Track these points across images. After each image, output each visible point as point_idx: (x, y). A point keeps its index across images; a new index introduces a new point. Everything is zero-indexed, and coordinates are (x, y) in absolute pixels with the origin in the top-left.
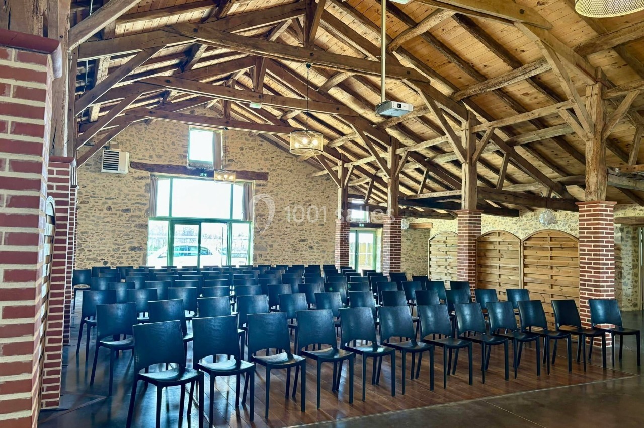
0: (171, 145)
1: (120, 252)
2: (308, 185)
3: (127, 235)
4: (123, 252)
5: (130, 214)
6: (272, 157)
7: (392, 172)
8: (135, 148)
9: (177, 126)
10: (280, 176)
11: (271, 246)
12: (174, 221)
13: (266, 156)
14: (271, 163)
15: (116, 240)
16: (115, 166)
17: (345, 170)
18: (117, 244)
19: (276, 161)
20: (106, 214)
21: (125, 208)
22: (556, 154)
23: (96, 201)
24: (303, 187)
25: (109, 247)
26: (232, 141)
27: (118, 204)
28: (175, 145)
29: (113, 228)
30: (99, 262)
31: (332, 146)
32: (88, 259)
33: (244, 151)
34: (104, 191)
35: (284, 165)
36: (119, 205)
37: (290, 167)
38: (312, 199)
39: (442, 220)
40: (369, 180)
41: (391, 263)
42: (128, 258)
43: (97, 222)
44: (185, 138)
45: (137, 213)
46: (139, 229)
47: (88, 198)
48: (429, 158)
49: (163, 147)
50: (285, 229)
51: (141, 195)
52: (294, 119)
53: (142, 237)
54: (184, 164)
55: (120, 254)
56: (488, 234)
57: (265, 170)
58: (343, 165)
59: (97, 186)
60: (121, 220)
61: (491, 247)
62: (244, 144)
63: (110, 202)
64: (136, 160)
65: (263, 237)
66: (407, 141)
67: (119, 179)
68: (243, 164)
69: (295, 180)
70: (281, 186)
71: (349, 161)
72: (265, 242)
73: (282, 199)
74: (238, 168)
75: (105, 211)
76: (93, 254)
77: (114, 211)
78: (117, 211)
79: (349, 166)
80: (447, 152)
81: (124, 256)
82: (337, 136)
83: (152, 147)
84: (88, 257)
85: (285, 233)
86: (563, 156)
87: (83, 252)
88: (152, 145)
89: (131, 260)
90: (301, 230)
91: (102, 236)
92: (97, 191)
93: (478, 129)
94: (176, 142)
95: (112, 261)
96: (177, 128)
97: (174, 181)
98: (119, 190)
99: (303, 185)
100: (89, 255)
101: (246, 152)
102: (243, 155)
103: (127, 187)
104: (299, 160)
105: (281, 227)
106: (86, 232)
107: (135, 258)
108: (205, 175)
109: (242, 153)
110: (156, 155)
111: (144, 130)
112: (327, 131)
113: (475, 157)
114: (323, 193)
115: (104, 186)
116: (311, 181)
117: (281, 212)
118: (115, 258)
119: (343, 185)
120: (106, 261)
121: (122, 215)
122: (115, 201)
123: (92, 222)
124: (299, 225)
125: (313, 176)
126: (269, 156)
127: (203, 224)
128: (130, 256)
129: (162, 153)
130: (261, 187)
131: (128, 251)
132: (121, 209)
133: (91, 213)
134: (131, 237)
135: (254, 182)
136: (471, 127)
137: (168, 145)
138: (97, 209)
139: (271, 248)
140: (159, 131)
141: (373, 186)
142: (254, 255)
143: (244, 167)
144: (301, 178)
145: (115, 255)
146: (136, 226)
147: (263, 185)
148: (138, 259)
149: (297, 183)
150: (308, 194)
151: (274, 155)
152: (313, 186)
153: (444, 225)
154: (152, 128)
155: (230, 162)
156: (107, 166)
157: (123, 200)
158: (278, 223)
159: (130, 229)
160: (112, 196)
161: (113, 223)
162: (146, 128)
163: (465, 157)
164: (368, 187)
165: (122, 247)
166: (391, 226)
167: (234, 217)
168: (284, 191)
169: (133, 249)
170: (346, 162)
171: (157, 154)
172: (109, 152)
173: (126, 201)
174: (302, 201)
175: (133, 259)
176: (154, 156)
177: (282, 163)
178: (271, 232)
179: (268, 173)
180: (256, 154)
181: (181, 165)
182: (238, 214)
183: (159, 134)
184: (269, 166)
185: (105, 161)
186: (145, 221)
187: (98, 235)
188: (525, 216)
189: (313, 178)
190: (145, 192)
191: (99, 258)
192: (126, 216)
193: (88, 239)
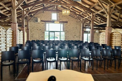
0: (48, 17)
7: (92, 19)
8: (42, 18)
10: (70, 22)
11: (68, 37)
12: (50, 32)
13: (67, 18)
15: (39, 35)
16: (37, 21)
17: (83, 20)
19: (69, 19)
21: (40, 29)
23: (35, 28)
29: (38, 33)
30: (36, 39)
34: (36, 26)
37: (72, 20)
40: (89, 22)
42: (41, 39)
45: (42, 30)
51: (43, 27)
52: (71, 9)
53: (44, 35)
54: (51, 20)
56: (113, 33)
57: (67, 21)
61: (113, 36)
64: (42, 20)
65: (67, 35)
67: (39, 24)
68: (63, 20)
70: (70, 24)
71: (84, 17)
73: (71, 27)
77: (38, 30)
82: (81, 12)
84: (34, 38)
85: (71, 34)
90: (75, 33)
91: (36, 35)
93: (112, 6)
97: (49, 24)
98: (39, 26)
99: (75, 24)
102: (63, 18)
104: (74, 18)
112: (78, 11)
113: (111, 13)
114: (80, 25)
116: (77, 23)
117: (70, 30)
121: (40, 31)
122: (38, 28)
123: (34, 32)
125: (77, 21)
127: (55, 32)
131: (41, 37)
134: (41, 35)
135: (65, 23)
136: (110, 6)
138: (35, 30)
142: (65, 38)
144: (75, 22)
145: (39, 38)
146: (42, 33)
147: (67, 24)
151: (69, 17)
155: (60, 20)
158: (70, 32)
162: (43, 13)
163: (108, 14)
171: (46, 18)
172: (36, 18)
174: (75, 27)
182: (62, 30)
186: (44, 32)
193: (34, 35)
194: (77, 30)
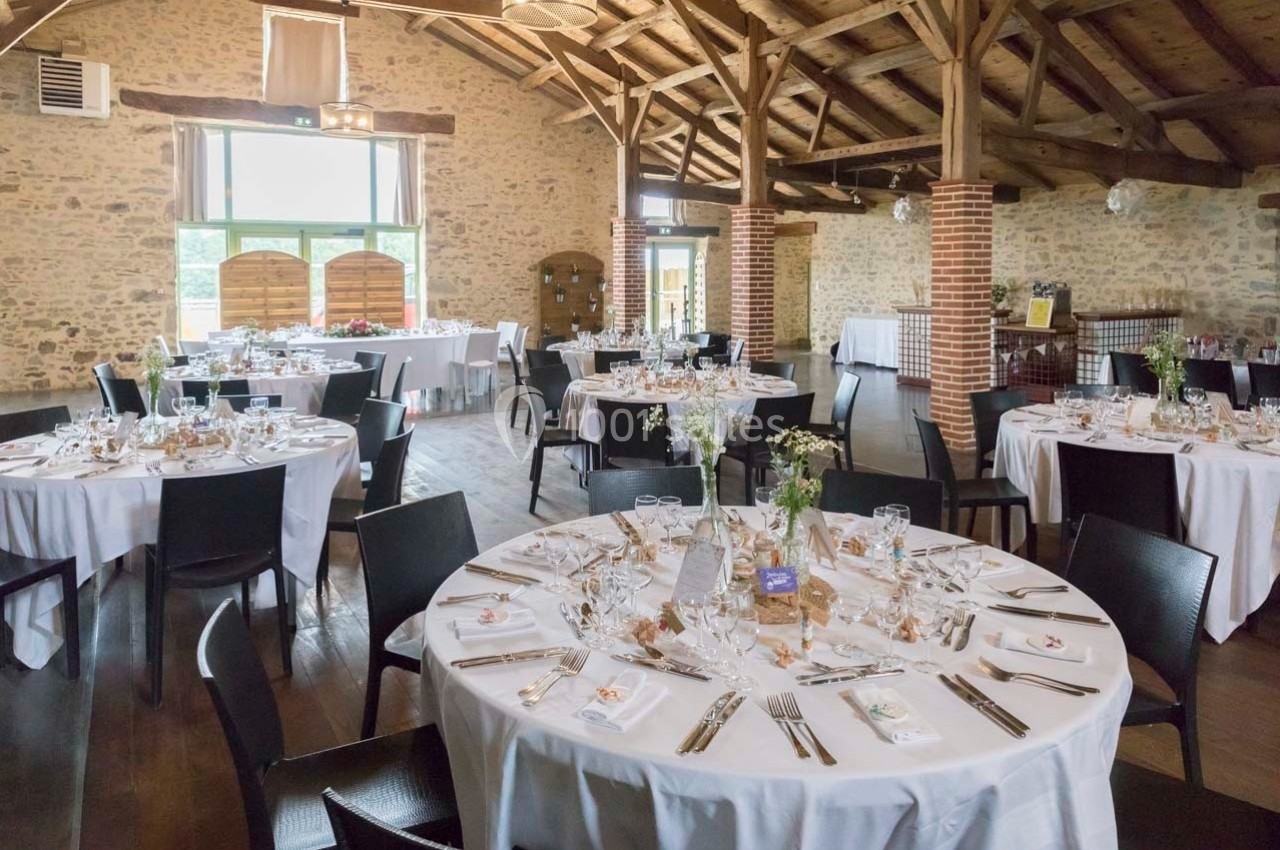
0: (219, 52)
1: (108, 304)
2: (545, 144)
3: (123, 264)
4: (116, 306)
5: (127, 215)
6: (463, 82)
7: (752, 99)
8: (131, 57)
9: (232, 5)
10: (481, 123)
11: (468, 282)
12: (239, 230)
13: (448, 79)
14: (460, 95)
15: (96, 277)
16: (74, 99)
17: (632, 104)
18: (97, 287)
19: (470, 90)
20: (65, 215)
21: (112, 201)
22: (1161, 41)
23: (38, 185)
24: (535, 149)
25: (79, 294)
26: (369, 43)
27: (96, 190)
28: (228, 50)
29: (87, 249)
30: (57, 329)
31: (603, 46)
32: (27, 324)
33: (396, 67)
34: (57, 161)
35: (490, 100)
36: (99, 194)
37: (503, 102)
38: (555, 176)
39: (839, 216)
40: (684, 128)
41: (751, 316)
42: (129, 317)
43: (44, 235)
44: (256, 35)
45: (145, 212)
46: (151, 250)
47: (18, 178)
48: (834, 67)
49: (201, 55)
50: (497, 243)
51: (153, 171)
53: (162, 267)
54: (254, 98)
55: (108, 310)
57: (447, 111)
58: (627, 92)
59: (38, 149)
60: (105, 229)
62: (397, 49)
63: (73, 189)
64: (135, 87)
65: (449, 262)
66: (781, 26)
67: (92, 131)
68: (396, 96)
69: (515, 132)
70: (484, 147)
71: (640, 82)
72: (453, 273)
73: (488, 177)
74: (385, 106)
75: (62, 208)
76: (40, 311)
77: (85, 208)
78: (93, 207)
79: (642, 94)
80: (879, 51)
81: (117, 314)
83: (172, 56)
84: (28, 318)
85: (498, 252)
86: (1175, 46)
87: (13, 308)
88: (174, 50)
89: (136, 322)
90: (533, 246)
91: (60, 269)
92: (36, 161)
94: (232, 43)
95: (90, 327)
96: (231, 10)
97: (234, 136)
98: (95, 157)
99: (534, 144)
100: (31, 314)
101: (402, 70)
102: (395, 76)
103: (116, 150)
104: (523, 87)
105: (486, 239)
106: (19, 261)
107: (148, 318)
108: (308, 122)
109: (392, 72)
110: (184, 74)
111: (149, 13)
113: (979, 44)
114: (579, 161)
115: (55, 150)
116: (552, 134)
117: (486, 205)
118: (98, 319)
119: (628, 139)
120: (73, 326)
121: (108, 218)
122: (85, 184)
123: (31, 236)
124: (529, 235)
125: (557, 122)
126: (456, 78)
128: (134, 313)
129: (198, 69)
130: (439, 149)
131: (128, 302)
132: (104, 204)
133: (27, 214)
134: (133, 268)
135: (423, 138)
137: (212, 50)
138: (41, 206)
139: (468, 287)
140: (187, 16)
141: (693, 146)
142: (429, 303)
143: (397, 104)
144: (529, 129)
145: (97, 313)
146: (145, 242)
147: (444, 146)
148: (155, 320)
149: (520, 140)
150: (547, 165)
151: (466, 76)
152: (558, 147)
153: (842, 226)
154: (172, 9)
155: (364, 93)
156: (51, 97)
157: (106, 182)
158: (480, 231)
159: (131, 251)
160: (77, 171)
161: (85, 236)
162: (154, 9)
163: (953, 46)
164: (681, 148)
165: (113, 292)
166: (752, 230)
167: (380, 220)
168: (491, 159)
169: (142, 296)
170: (634, 86)
171: (188, 71)
172: (57, 62)
173: (116, 184)
174: (534, 180)
175: (143, 319)
176: (180, 77)
177: (486, 94)
178: (467, 251)
179: (453, 118)
180: (425, 74)
181: (248, 98)
182: (390, 212)
183: (189, 25)
184: (454, 101)
185: (46, 86)
186: (165, 231)
187: (49, 267)
188: (1036, 201)
189: (556, 128)
190: (163, 163)
191: (56, 321)
192: (119, 220)
193: (23, 276)
194: (557, 209)
